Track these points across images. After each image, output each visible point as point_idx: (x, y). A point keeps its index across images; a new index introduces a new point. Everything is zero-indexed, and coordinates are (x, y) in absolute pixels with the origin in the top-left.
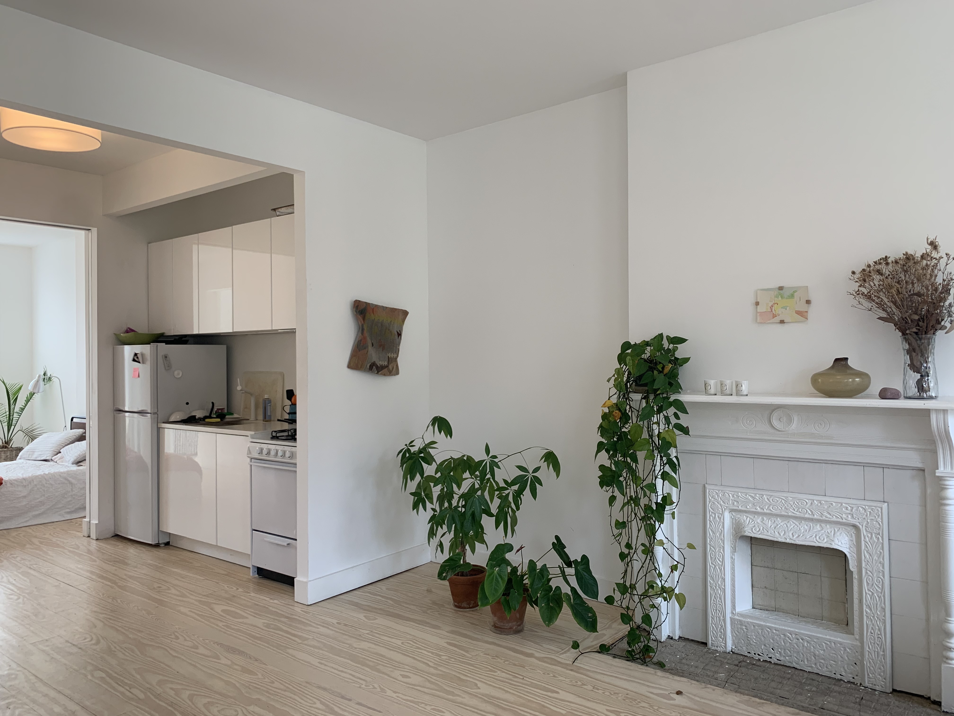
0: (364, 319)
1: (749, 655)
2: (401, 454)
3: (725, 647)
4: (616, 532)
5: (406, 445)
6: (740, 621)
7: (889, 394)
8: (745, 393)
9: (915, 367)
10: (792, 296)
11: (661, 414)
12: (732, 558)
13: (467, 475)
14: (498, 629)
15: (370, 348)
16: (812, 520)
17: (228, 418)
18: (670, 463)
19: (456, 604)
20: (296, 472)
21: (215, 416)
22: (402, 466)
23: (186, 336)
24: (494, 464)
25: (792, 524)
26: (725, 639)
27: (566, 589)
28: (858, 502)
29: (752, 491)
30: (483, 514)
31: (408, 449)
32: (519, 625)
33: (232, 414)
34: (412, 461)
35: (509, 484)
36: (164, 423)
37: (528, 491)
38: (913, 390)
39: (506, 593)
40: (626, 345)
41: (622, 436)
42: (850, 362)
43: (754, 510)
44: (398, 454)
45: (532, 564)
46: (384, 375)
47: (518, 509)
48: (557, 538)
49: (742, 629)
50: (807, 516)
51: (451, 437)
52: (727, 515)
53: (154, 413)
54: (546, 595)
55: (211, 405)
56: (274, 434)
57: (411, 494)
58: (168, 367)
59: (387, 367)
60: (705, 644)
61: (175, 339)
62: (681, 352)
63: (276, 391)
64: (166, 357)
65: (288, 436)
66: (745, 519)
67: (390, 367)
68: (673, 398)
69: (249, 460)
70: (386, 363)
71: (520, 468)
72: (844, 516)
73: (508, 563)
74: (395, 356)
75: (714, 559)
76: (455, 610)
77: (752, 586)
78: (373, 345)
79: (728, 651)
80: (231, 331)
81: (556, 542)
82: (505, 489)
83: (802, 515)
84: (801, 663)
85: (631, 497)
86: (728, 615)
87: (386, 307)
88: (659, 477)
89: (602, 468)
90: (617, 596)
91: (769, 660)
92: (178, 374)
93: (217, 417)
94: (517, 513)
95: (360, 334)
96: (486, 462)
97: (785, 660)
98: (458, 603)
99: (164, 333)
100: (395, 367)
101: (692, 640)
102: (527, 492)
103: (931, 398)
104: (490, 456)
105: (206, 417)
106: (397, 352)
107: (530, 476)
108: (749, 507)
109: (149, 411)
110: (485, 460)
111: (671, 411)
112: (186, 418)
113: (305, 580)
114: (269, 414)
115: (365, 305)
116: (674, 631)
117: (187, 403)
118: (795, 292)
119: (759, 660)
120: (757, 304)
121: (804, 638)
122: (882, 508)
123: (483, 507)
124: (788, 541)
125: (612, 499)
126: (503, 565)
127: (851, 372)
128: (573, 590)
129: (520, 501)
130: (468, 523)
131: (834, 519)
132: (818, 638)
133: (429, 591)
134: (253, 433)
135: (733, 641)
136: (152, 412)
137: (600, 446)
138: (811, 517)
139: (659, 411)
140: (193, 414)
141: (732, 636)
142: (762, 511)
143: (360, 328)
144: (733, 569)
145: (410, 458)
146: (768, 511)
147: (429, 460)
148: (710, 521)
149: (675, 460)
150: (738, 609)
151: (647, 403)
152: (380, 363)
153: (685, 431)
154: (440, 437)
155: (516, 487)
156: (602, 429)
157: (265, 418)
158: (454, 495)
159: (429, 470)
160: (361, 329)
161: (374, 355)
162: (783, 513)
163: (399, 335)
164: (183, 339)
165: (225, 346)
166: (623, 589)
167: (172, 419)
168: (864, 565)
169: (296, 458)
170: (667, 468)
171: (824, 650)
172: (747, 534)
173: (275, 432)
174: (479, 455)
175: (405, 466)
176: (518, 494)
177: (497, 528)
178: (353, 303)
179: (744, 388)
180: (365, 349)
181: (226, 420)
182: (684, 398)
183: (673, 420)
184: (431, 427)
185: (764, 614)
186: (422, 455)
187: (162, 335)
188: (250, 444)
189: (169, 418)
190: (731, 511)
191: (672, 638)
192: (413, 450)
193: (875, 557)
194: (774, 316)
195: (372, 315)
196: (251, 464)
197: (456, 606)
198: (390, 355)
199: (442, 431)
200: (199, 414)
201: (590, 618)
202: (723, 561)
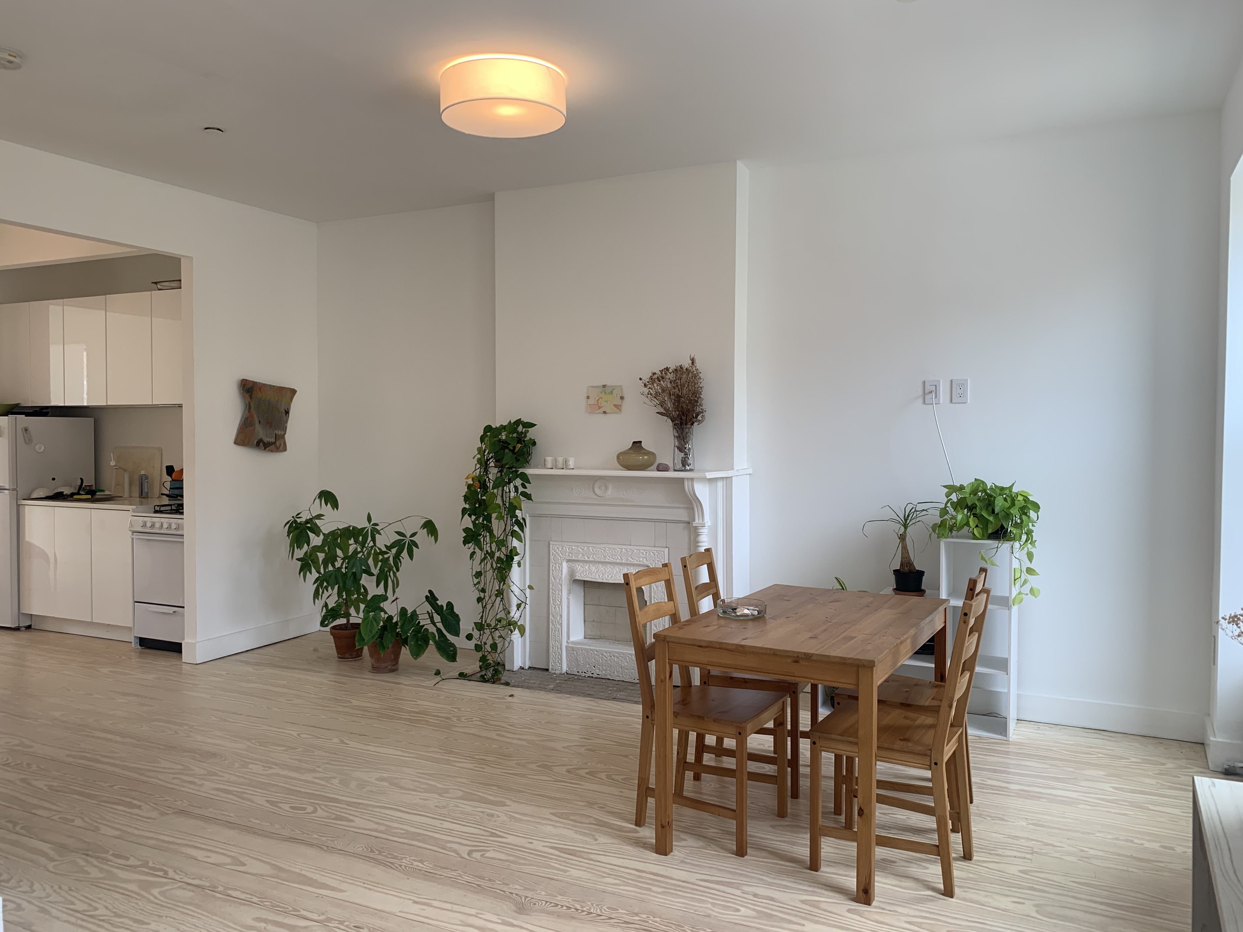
0: (251, 397)
1: (578, 674)
2: (288, 525)
3: (561, 669)
4: (476, 581)
5: (293, 517)
6: (573, 648)
7: (661, 468)
8: (572, 468)
9: (681, 449)
10: (612, 393)
11: (512, 484)
12: (568, 598)
13: (352, 541)
14: (376, 669)
15: (257, 425)
16: (621, 564)
17: (99, 495)
18: (518, 523)
19: (339, 656)
20: (183, 542)
21: (83, 493)
22: (288, 535)
23: (47, 407)
24: (375, 531)
25: (609, 568)
26: (561, 664)
27: (432, 629)
28: (649, 548)
29: (582, 544)
30: (363, 574)
31: (295, 520)
32: (394, 665)
33: (103, 491)
34: (299, 531)
35: (389, 548)
36: (24, 499)
37: (405, 552)
38: (679, 466)
39: (381, 637)
40: (488, 429)
41: (482, 503)
42: (643, 444)
43: (583, 559)
44: (285, 525)
45: (403, 611)
46: (272, 451)
47: (398, 570)
48: (430, 592)
49: (574, 654)
50: (618, 561)
51: (337, 509)
52: (565, 564)
53: (13, 490)
54: (415, 635)
55: (79, 481)
56: (157, 508)
57: (298, 559)
58: (29, 441)
59: (274, 443)
60: (547, 670)
61: (35, 411)
62: (532, 434)
63: (154, 467)
64: (26, 430)
65: (171, 510)
66: (578, 567)
67: (278, 443)
68: (521, 470)
69: (130, 533)
70: (273, 440)
71: (399, 533)
72: (641, 559)
73: (383, 610)
74: (283, 433)
75: (554, 601)
76: (338, 661)
77: (585, 621)
78: (260, 423)
79: (563, 673)
80: (105, 404)
81: (429, 595)
82: (386, 553)
83: (615, 561)
84: (612, 674)
85: (487, 551)
86: (564, 644)
87: (274, 386)
88: (510, 534)
89: (466, 530)
90: (476, 634)
91: (592, 675)
92: (40, 448)
93: (87, 494)
94: (398, 574)
95: (247, 412)
96: (368, 529)
97: (602, 674)
98: (341, 655)
99: (19, 404)
100: (282, 444)
101: (539, 669)
102: (405, 554)
103: (691, 470)
104: (371, 523)
105: (72, 494)
106: (285, 429)
107: (407, 540)
108: (580, 557)
109: (7, 488)
110: (366, 528)
111: (518, 482)
112: (51, 494)
113: (194, 641)
114: (146, 491)
115: (252, 383)
116: (524, 664)
117: (54, 479)
118: (613, 389)
119: (585, 676)
120: (588, 397)
121: (615, 654)
122: (664, 552)
123: (363, 568)
124: (605, 581)
125: (473, 554)
126: (377, 612)
127: (644, 451)
128: (439, 630)
129: (400, 564)
130: (349, 582)
131: (635, 562)
132: (623, 654)
133: (315, 650)
134: (134, 507)
135: (567, 664)
136: (11, 487)
137: (464, 511)
138: (620, 561)
139: (509, 483)
140: (59, 490)
141: (567, 660)
142: (588, 560)
143: (246, 407)
144: (568, 607)
145: (296, 528)
146: (593, 560)
147: (316, 530)
148: (553, 570)
149: (521, 521)
150: (572, 639)
151: (501, 475)
152: (266, 440)
153: (528, 497)
154: (327, 509)
155: (394, 550)
156: (466, 498)
157: (142, 495)
158: (338, 558)
159: (316, 540)
160: (248, 407)
161: (261, 432)
162: (603, 560)
163: (287, 412)
164: (44, 411)
165: (93, 419)
166: (480, 627)
167: (34, 496)
168: (653, 595)
169: (183, 529)
170: (516, 528)
171: (627, 662)
172: (577, 578)
173: (158, 506)
174: (360, 524)
175: (291, 536)
176: (397, 556)
177: (377, 586)
178: (240, 382)
179: (571, 464)
180: (252, 426)
181: (97, 497)
182: (529, 471)
183: (521, 489)
184: (318, 501)
185: (591, 641)
186: (309, 525)
187: (17, 405)
188: (131, 518)
189: (31, 493)
190: (568, 561)
191: (523, 669)
192: (299, 520)
193: (660, 589)
194: (600, 408)
195: (259, 393)
196: (133, 537)
197: (340, 658)
198: (277, 432)
199: (329, 504)
200: (67, 491)
201: (451, 651)
202: (561, 602)
